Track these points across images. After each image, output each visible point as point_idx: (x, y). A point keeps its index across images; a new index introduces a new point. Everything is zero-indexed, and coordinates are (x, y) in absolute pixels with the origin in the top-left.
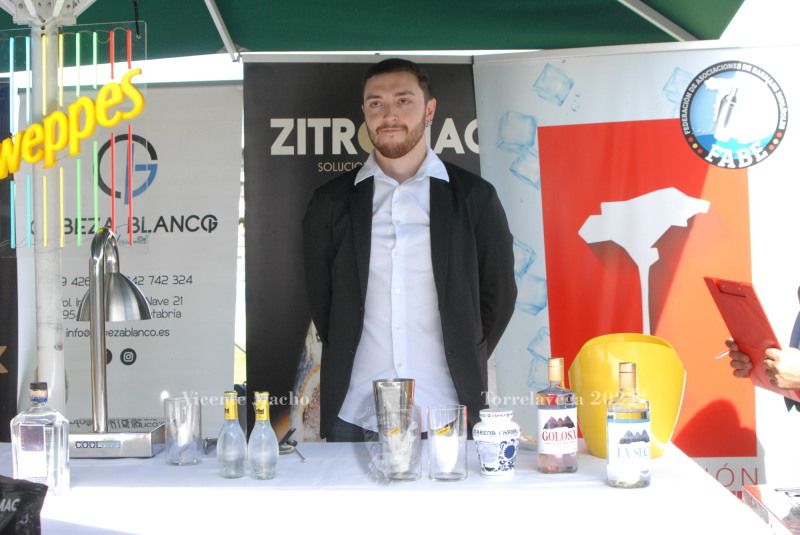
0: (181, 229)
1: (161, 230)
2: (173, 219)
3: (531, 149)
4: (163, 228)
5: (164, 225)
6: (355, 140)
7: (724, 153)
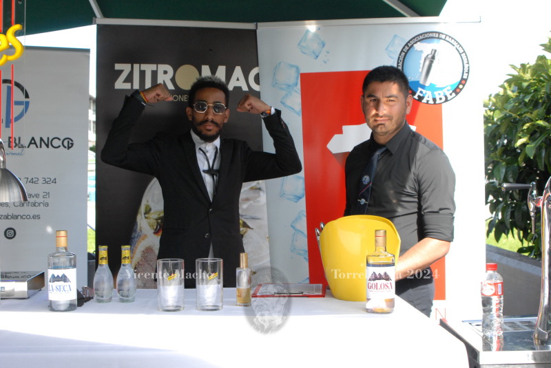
0: (47, 146)
1: (33, 146)
2: (41, 139)
3: (295, 88)
4: (34, 145)
5: (35, 143)
6: (173, 80)
7: (426, 93)
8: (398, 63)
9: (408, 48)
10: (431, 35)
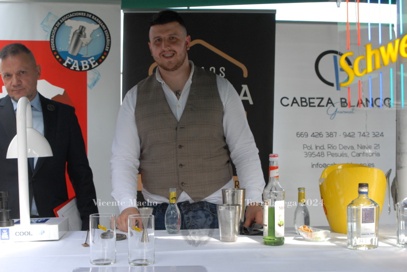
7: (74, 62)
8: (51, 35)
9: (60, 24)
10: (80, 14)
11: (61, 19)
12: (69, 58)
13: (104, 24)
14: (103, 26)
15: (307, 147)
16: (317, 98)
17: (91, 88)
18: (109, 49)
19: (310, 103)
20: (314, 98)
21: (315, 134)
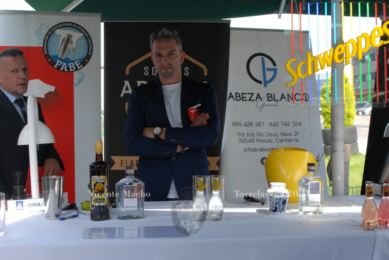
7: (63, 64)
8: (44, 42)
9: (51, 32)
10: (67, 24)
11: (52, 28)
12: (58, 61)
13: (87, 33)
14: (87, 35)
15: (241, 134)
16: (249, 94)
17: (77, 86)
18: (92, 54)
19: (243, 97)
20: (246, 94)
21: (247, 124)
